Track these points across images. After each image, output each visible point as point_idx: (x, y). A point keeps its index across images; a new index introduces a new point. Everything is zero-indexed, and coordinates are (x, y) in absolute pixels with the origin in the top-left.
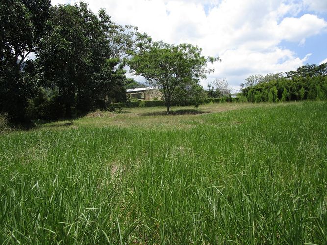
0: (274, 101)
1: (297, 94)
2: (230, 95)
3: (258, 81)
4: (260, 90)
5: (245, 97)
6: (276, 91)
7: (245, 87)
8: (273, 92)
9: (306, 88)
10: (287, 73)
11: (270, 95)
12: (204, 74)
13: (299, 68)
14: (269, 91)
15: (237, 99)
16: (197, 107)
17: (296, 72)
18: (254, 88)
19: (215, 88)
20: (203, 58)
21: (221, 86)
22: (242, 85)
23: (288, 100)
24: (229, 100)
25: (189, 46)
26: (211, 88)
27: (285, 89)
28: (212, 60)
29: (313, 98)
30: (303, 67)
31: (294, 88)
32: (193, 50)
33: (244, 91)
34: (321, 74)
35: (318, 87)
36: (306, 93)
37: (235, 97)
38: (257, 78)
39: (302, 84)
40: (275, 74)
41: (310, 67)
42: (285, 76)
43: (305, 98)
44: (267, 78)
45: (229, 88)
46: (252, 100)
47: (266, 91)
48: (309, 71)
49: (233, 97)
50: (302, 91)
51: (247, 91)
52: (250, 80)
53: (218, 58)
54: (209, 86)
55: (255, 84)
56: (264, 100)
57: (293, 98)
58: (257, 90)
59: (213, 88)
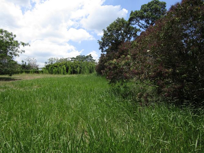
0: (64, 74)
1: (76, 70)
2: (38, 69)
3: (56, 61)
4: (56, 66)
5: (47, 70)
6: (65, 68)
7: (48, 64)
8: (63, 68)
9: (81, 68)
10: (71, 58)
11: (62, 70)
12: (17, 53)
13: (77, 57)
14: (61, 68)
15: (42, 71)
16: (11, 75)
17: (76, 58)
18: (53, 65)
19: (27, 63)
20: (17, 42)
21: (32, 62)
22: (46, 63)
23: (71, 73)
24: (37, 72)
25: (5, 31)
26: (24, 63)
27: (70, 67)
28: (23, 44)
29: (83, 73)
30: (79, 56)
31: (75, 67)
32: (8, 35)
33: (46, 66)
34: (87, 61)
35: (86, 67)
36: (80, 70)
37: (41, 70)
38: (55, 59)
39: (79, 65)
40: (65, 58)
41: (82, 56)
42: (70, 60)
43: (80, 73)
44: (61, 60)
45: (37, 64)
46: (51, 73)
47: (60, 68)
48: (82, 58)
49: (39, 70)
50: (78, 69)
51: (49, 67)
52: (51, 60)
53: (28, 44)
54: (23, 62)
55: (53, 63)
56: (58, 72)
57: (74, 72)
58: (54, 66)
59: (26, 63)
